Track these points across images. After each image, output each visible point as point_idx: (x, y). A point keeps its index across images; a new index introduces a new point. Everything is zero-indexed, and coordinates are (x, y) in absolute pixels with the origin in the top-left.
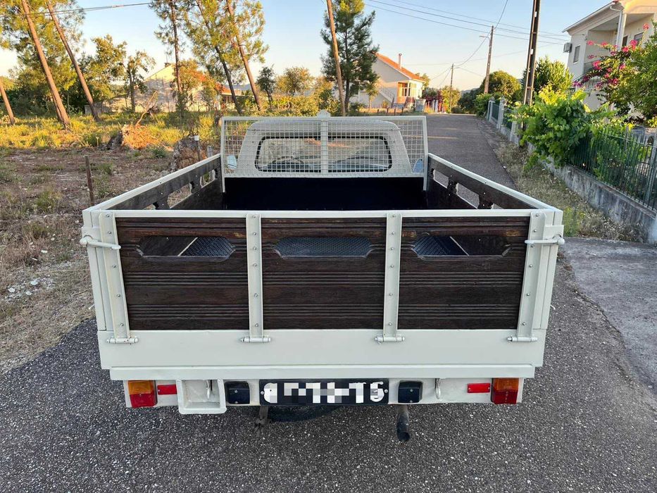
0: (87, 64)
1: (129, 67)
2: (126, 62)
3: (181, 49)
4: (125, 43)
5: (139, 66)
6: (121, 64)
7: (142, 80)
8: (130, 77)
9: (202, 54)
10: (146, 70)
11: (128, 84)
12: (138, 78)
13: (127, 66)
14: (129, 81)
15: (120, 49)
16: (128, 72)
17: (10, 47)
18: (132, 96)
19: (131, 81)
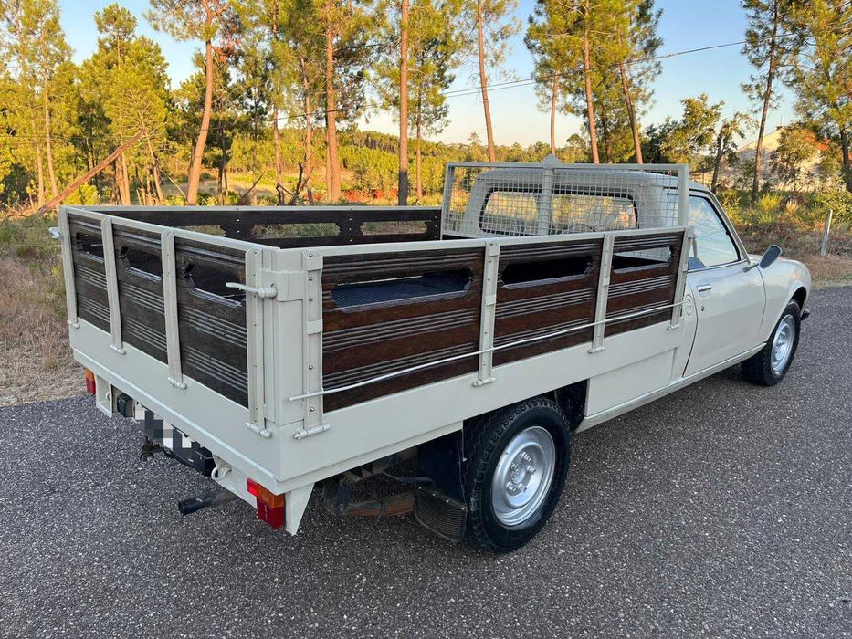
0: (669, 130)
1: (722, 133)
2: (718, 127)
3: (775, 105)
4: (722, 103)
5: (733, 131)
6: (711, 130)
7: (734, 150)
8: (719, 146)
9: (810, 111)
10: (742, 136)
11: (715, 155)
12: (730, 146)
13: (718, 133)
14: (717, 152)
15: (714, 110)
16: (719, 140)
17: (577, 113)
18: (716, 170)
19: (719, 150)
